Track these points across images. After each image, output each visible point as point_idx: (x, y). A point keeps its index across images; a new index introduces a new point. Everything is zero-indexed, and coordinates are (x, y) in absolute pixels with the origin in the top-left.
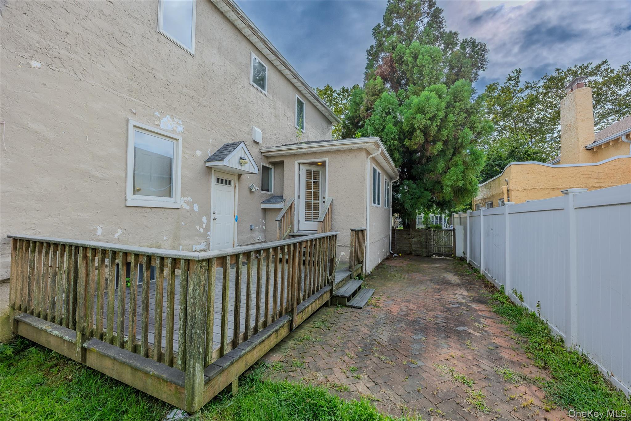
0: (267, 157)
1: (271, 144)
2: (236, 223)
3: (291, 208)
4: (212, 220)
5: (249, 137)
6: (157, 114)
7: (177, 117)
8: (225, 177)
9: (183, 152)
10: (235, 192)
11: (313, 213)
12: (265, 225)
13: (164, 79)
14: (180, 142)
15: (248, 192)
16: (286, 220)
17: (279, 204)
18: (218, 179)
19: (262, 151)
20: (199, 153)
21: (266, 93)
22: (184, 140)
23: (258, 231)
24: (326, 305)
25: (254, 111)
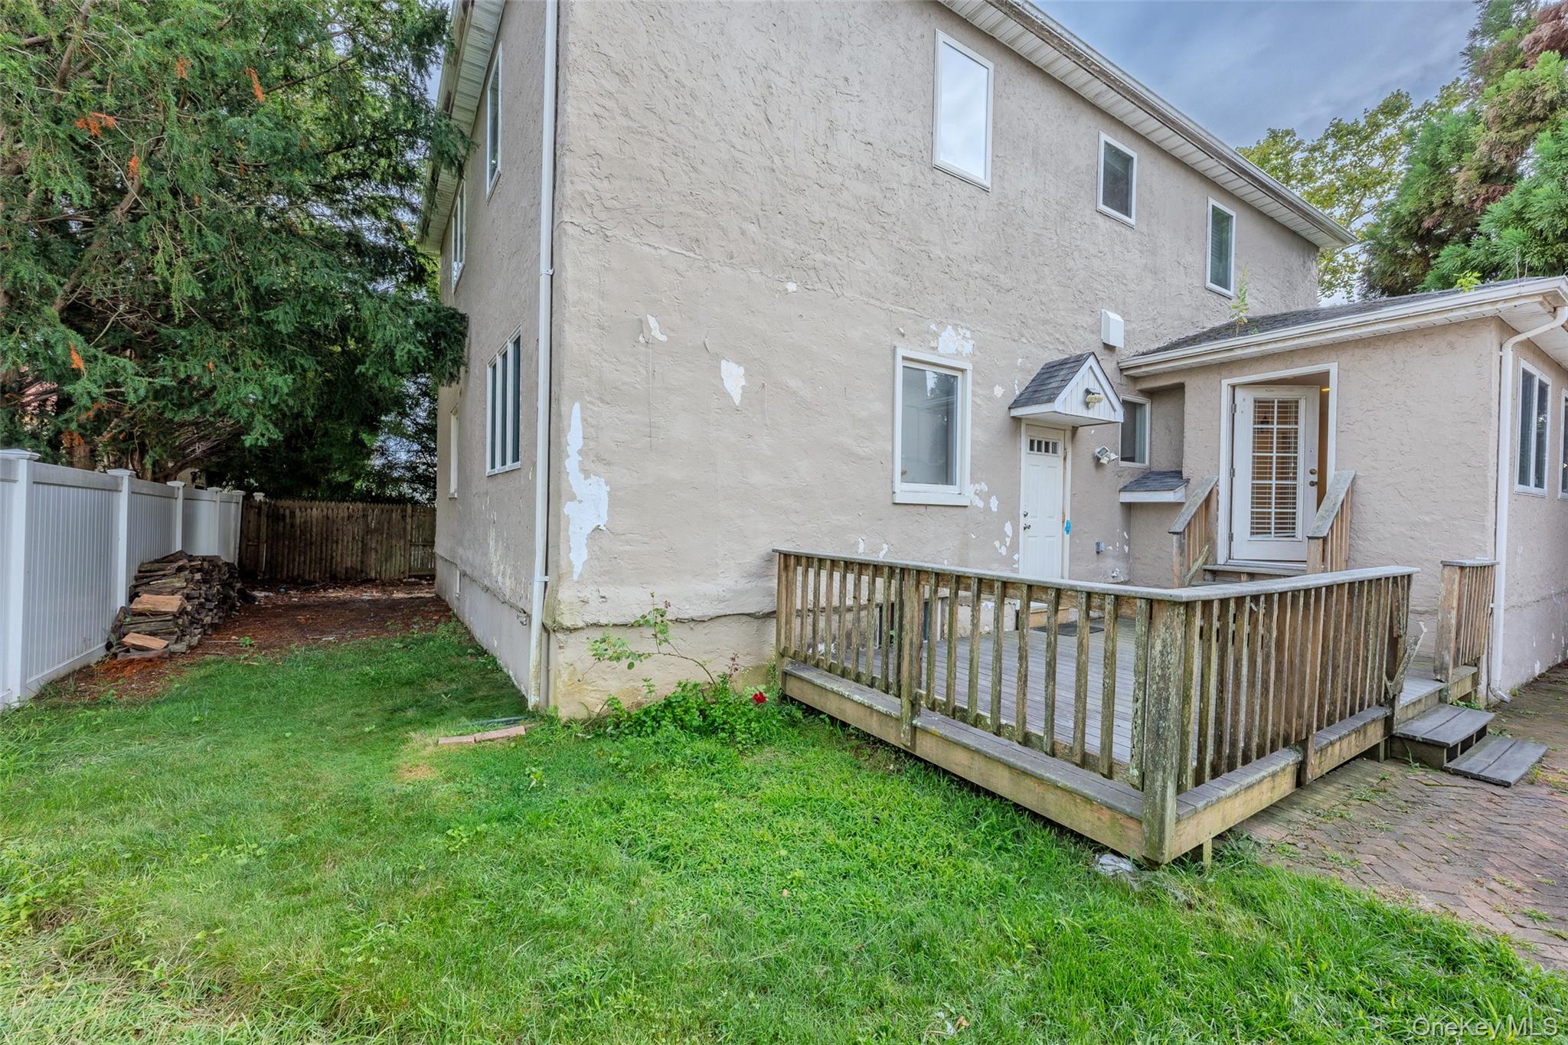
0: (1135, 379)
1: (1144, 344)
2: (1067, 537)
3: (1207, 501)
4: (1021, 528)
5: (1094, 337)
6: (933, 327)
7: (963, 324)
8: (1043, 436)
9: (974, 394)
10: (1065, 468)
11: (1276, 513)
12: (1128, 542)
13: (943, 257)
14: (969, 374)
15: (1091, 465)
16: (1197, 531)
17: (1172, 493)
18: (1032, 442)
19: (1124, 365)
20: (998, 391)
21: (1132, 221)
22: (975, 370)
23: (1114, 558)
24: (1371, 754)
25: (1104, 273)
